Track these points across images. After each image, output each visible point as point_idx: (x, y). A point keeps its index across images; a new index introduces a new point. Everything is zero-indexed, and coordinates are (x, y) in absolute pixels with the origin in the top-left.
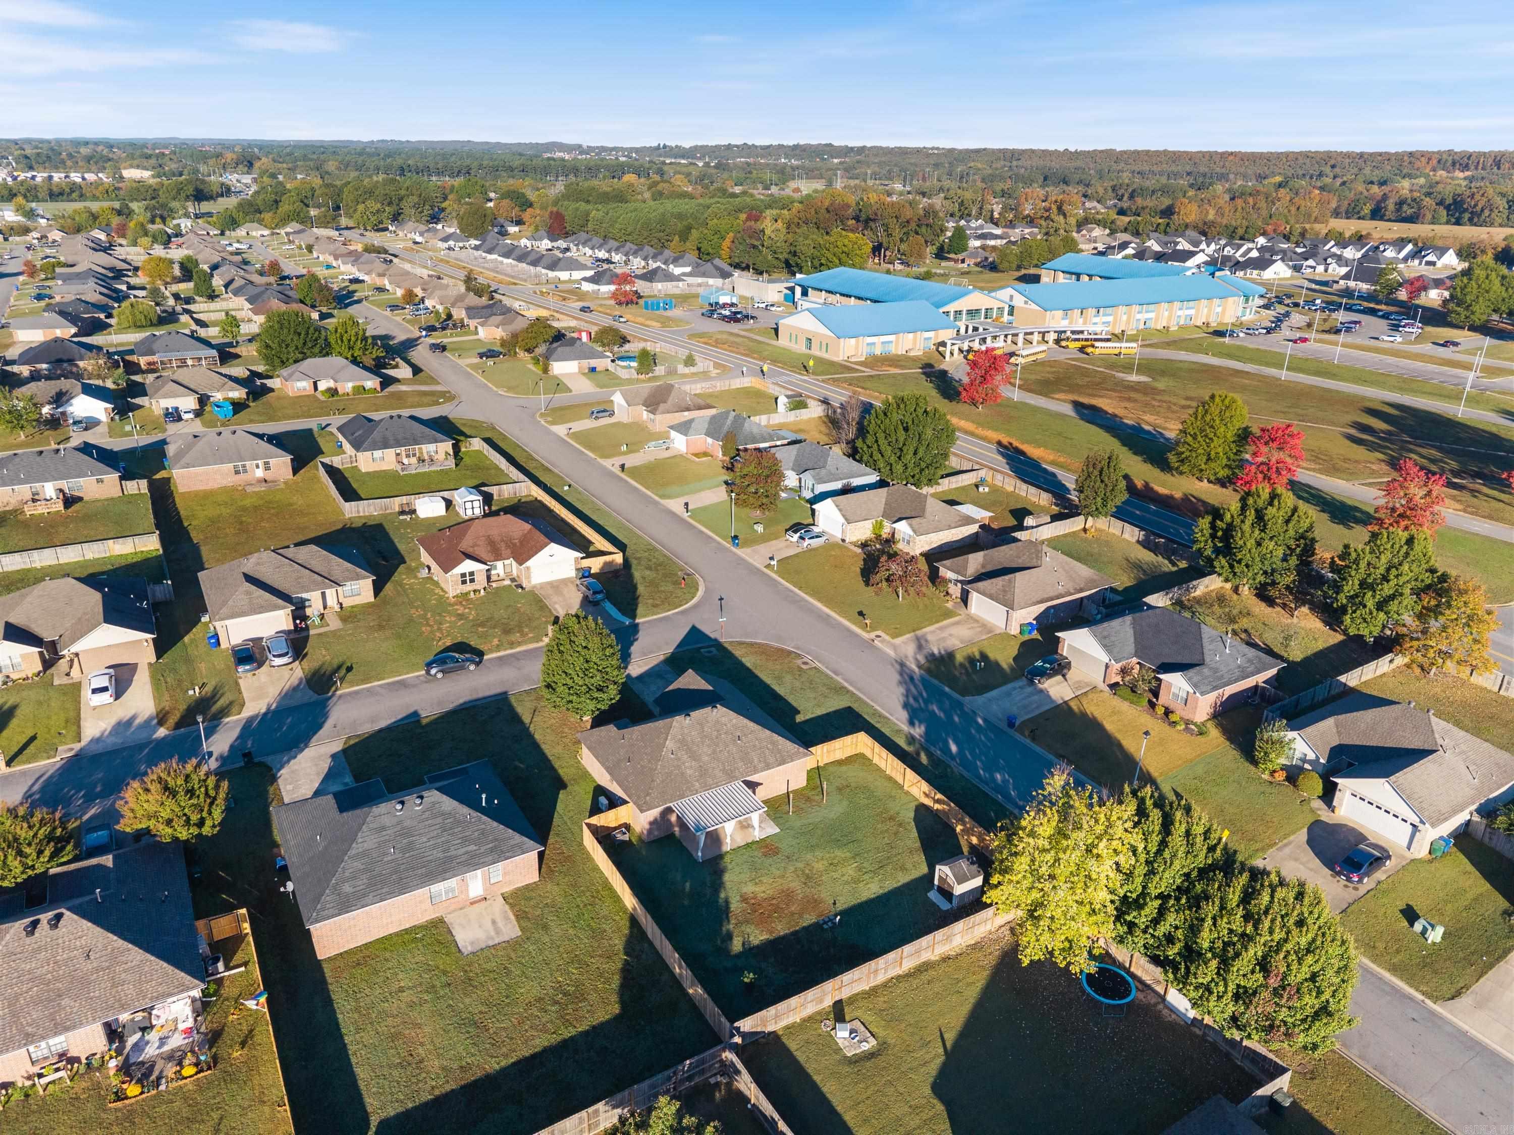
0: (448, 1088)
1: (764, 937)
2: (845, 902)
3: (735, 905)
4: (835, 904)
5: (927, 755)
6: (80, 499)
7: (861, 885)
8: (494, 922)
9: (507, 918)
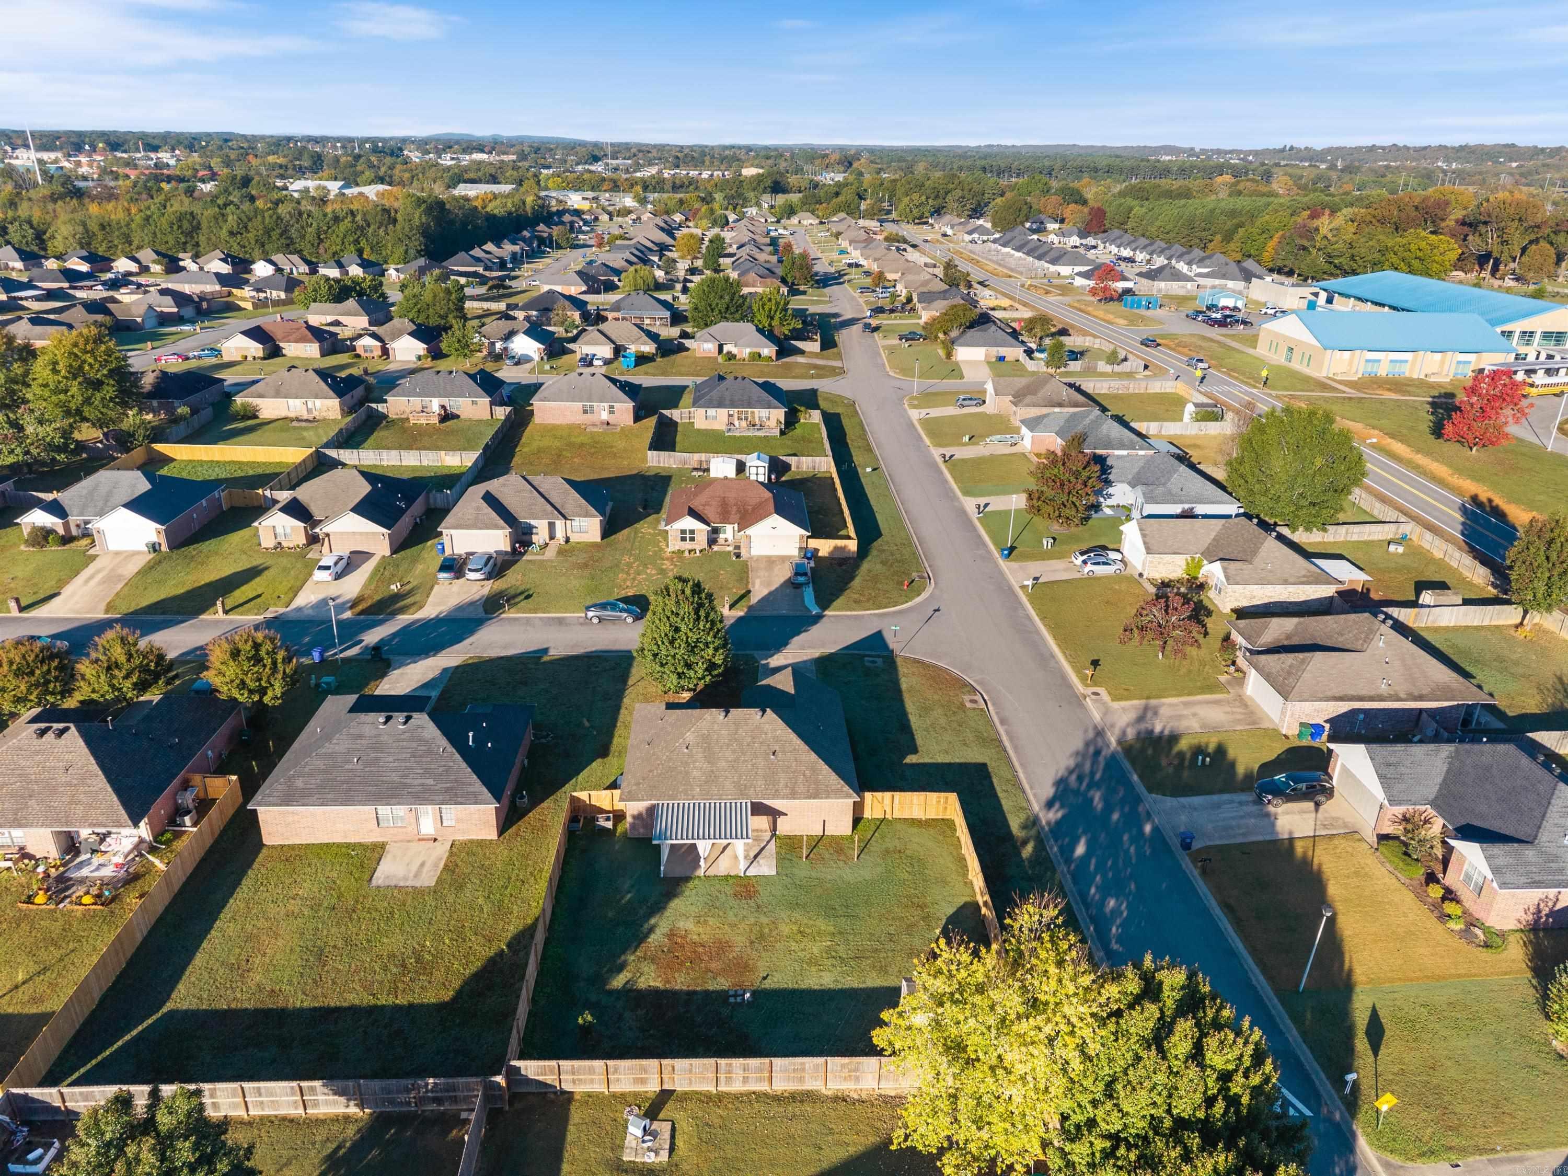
0: (246, 1005)
1: (658, 984)
2: (780, 980)
3: (656, 939)
4: (765, 978)
5: (1035, 848)
6: (458, 417)
7: (814, 969)
8: (423, 864)
9: (436, 865)
